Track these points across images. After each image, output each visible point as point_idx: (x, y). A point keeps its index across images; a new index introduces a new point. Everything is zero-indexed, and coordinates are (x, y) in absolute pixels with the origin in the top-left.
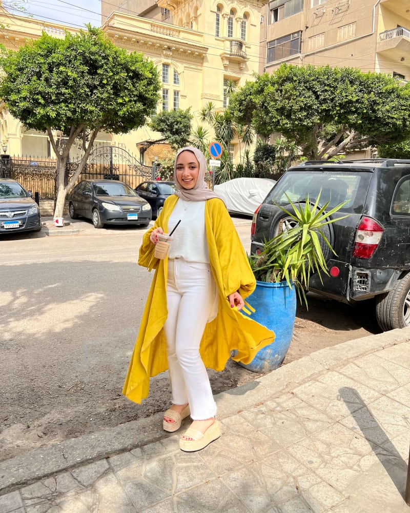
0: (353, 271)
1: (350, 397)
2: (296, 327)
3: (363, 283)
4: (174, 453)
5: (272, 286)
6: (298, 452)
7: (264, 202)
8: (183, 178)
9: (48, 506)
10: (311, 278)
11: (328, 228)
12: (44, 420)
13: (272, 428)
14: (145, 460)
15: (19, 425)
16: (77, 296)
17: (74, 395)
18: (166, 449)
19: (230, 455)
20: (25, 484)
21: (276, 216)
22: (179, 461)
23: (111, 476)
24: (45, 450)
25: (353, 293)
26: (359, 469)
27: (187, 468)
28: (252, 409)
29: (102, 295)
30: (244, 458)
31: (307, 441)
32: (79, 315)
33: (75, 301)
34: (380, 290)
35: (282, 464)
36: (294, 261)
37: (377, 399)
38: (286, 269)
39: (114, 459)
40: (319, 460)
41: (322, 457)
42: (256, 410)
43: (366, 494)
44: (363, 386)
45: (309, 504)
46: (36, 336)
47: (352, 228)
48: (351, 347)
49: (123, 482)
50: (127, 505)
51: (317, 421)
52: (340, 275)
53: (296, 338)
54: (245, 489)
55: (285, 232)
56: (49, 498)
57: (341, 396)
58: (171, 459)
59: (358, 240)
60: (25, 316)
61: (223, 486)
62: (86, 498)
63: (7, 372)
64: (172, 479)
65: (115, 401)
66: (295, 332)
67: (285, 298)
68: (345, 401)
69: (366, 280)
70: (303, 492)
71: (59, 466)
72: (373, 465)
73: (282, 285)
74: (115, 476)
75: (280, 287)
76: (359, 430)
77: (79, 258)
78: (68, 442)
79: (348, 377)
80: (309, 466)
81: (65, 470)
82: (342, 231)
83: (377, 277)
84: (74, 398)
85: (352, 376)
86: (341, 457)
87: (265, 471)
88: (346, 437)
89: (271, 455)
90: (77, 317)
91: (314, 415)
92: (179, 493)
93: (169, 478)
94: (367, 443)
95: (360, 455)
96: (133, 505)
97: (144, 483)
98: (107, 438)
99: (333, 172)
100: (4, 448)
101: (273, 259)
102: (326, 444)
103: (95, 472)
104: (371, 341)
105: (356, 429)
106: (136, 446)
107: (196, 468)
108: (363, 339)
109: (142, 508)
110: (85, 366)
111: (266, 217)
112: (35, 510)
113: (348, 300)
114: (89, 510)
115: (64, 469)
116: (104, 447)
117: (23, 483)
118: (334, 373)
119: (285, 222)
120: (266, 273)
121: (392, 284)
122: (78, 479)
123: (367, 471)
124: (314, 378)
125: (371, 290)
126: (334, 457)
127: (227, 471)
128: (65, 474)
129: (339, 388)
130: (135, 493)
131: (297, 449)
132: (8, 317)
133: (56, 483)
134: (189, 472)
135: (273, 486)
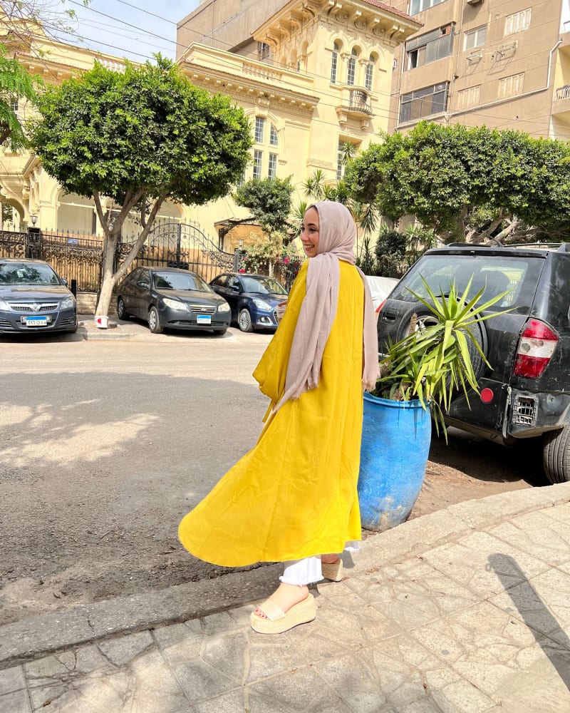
0: (513, 395)
1: (505, 567)
2: (428, 473)
3: (527, 413)
4: (247, 628)
5: (398, 405)
6: (428, 637)
7: (390, 296)
9: (61, 689)
10: (454, 402)
11: (479, 333)
12: (65, 575)
13: (390, 603)
14: (205, 635)
15: (29, 579)
16: (121, 416)
17: (109, 545)
18: (236, 622)
19: (329, 635)
20: (31, 657)
21: (405, 315)
22: (254, 639)
23: (155, 654)
24: (63, 614)
25: (512, 426)
26: (516, 666)
27: (265, 650)
28: (362, 577)
29: (156, 417)
30: (349, 641)
31: (441, 624)
32: (122, 440)
33: (118, 423)
34: (550, 424)
35: (404, 652)
36: (431, 371)
37: (543, 573)
38: (418, 382)
39: (160, 631)
40: (458, 650)
41: (462, 646)
42: (368, 578)
43: (527, 700)
44: (524, 554)
45: (442, 709)
46: (60, 465)
47: (515, 334)
48: (508, 501)
49: (171, 664)
50: (176, 695)
51: (455, 597)
52: (495, 400)
53: (427, 488)
54: (349, 683)
55: (421, 335)
56: (64, 679)
57: (491, 565)
58: (242, 636)
59: (521, 351)
60: (47, 438)
61: (317, 677)
62: (118, 682)
63: (17, 510)
64: (243, 664)
65: (167, 555)
66: (425, 480)
67: (416, 424)
68: (496, 572)
69: (530, 408)
70: (433, 693)
71: (82, 636)
72: (537, 661)
73: (413, 406)
74: (162, 655)
75: (409, 408)
76: (517, 612)
77: (129, 370)
78: (97, 605)
79: (500, 540)
80: (443, 657)
81: (90, 642)
82: (499, 338)
83: (547, 406)
84: (109, 549)
85: (507, 539)
86: (490, 648)
87: (379, 660)
88: (498, 621)
89: (388, 640)
90: (119, 443)
91: (451, 590)
92: (252, 683)
93: (238, 661)
94: (528, 630)
95: (518, 647)
96: (184, 696)
97: (202, 667)
98: (153, 603)
99: (489, 257)
100: (4, 608)
101: (400, 367)
102: (469, 629)
103: (133, 647)
104: (536, 495)
105: (512, 610)
106: (194, 616)
107: (280, 651)
108: (522, 493)
109: (197, 700)
110: (126, 507)
111: (391, 317)
112: (43, 694)
113: (505, 436)
114: (121, 698)
115: (88, 641)
116: (148, 614)
117: (29, 657)
118: (482, 533)
119: (418, 323)
120: (389, 388)
121: (567, 417)
122: (108, 655)
123: (528, 668)
124: (452, 539)
125: (538, 423)
126: (480, 647)
127: (323, 658)
128: (90, 648)
129: (489, 554)
130: (189, 680)
131: (427, 633)
132: (22, 439)
133: (76, 659)
134: (269, 655)
135: (389, 681)
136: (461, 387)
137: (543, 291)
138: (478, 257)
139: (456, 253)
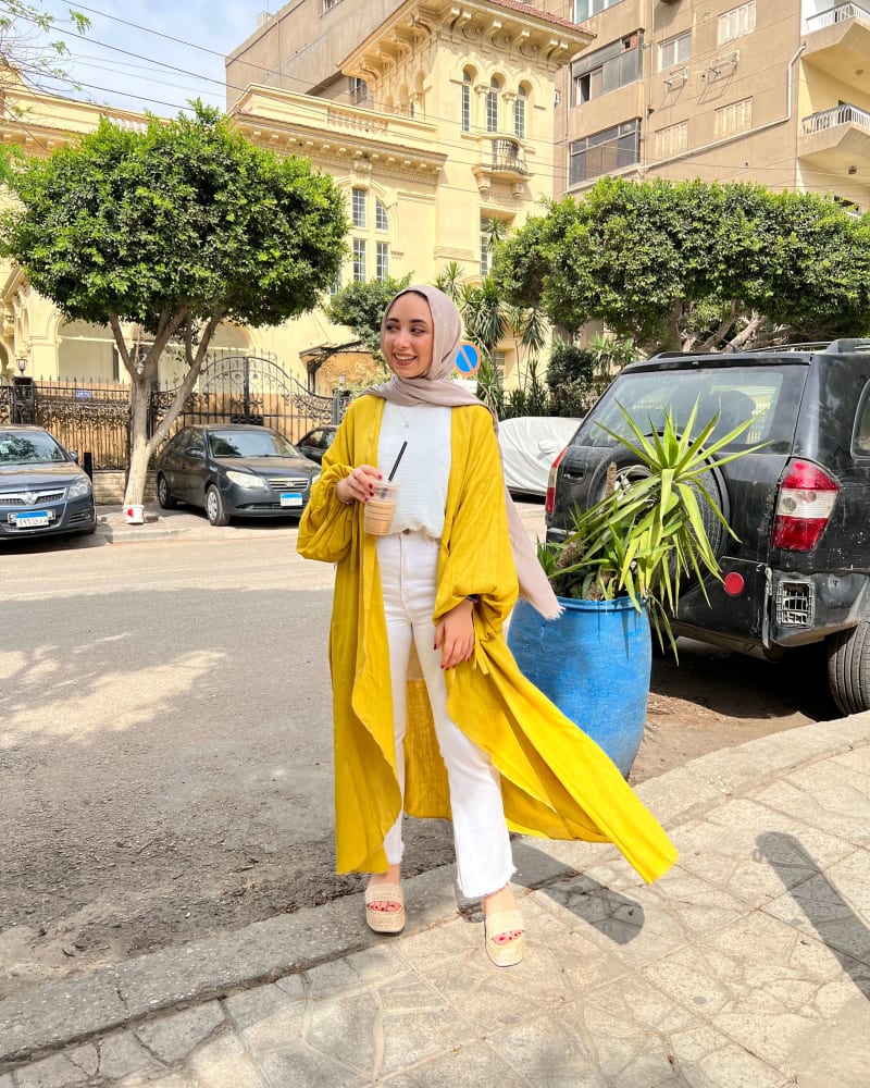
0: (775, 580)
1: (782, 853)
2: (652, 712)
3: (799, 607)
4: (377, 984)
5: (596, 608)
6: (670, 977)
7: (573, 442)
8: (395, 351)
10: (684, 598)
11: (715, 487)
12: (80, 918)
13: (605, 924)
14: (309, 1001)
15: (23, 928)
16: (166, 657)
17: (151, 864)
18: (359, 975)
19: (510, 986)
20: (26, 1058)
21: (598, 468)
22: (390, 1002)
23: (229, 1040)
24: (77, 982)
25: (777, 629)
26: (815, 1014)
27: (409, 1020)
28: (559, 885)
29: (221, 655)
30: (543, 993)
31: (690, 953)
32: (169, 695)
33: (161, 669)
34: (836, 622)
35: (633, 1006)
36: (644, 551)
37: (844, 858)
38: (625, 570)
39: (237, 1000)
40: (720, 995)
41: (726, 988)
42: (567, 887)
43: (837, 1071)
44: (811, 830)
46: (71, 740)
47: (769, 484)
48: (777, 745)
49: (254, 1055)
51: (709, 908)
52: (747, 589)
53: (651, 735)
54: (548, 1065)
55: (626, 495)
57: (762, 852)
58: (370, 998)
59: (783, 511)
60: (48, 700)
61: (494, 1058)
64: (374, 1045)
65: (245, 873)
66: (648, 724)
67: (626, 635)
68: (771, 863)
69: (804, 599)
70: (684, 1069)
71: (108, 1017)
72: (848, 1003)
73: (619, 607)
74: (240, 1040)
75: (614, 611)
76: (810, 926)
77: (176, 584)
78: (132, 963)
79: (773, 810)
80: (697, 1008)
81: (122, 1026)
82: (746, 493)
83: (829, 594)
84: (152, 869)
85: (784, 808)
86: (771, 987)
87: (593, 1021)
88: (779, 942)
89: (606, 987)
90: (165, 699)
91: (701, 896)
92: (390, 1076)
93: (365, 1042)
94: (830, 953)
95: (815, 982)
97: (307, 1054)
98: (223, 953)
99: (721, 370)
101: (597, 548)
103: (192, 1029)
104: (822, 734)
105: (801, 923)
106: (290, 971)
107: (432, 1017)
108: (800, 733)
110: (178, 800)
111: (577, 472)
113: (767, 645)
115: (119, 1025)
116: (215, 972)
117: (22, 1058)
118: (743, 802)
119: (619, 479)
120: (581, 582)
121: (862, 608)
122: (151, 1046)
123: (834, 1017)
124: (697, 814)
125: (818, 622)
126: (755, 988)
127: (501, 1024)
128: (121, 1036)
129: (757, 834)
130: (284, 1078)
131: (667, 970)
132: (12, 703)
133: (99, 1057)
134: (414, 1027)
135: (613, 1055)
136: (693, 573)
137: (809, 416)
138: (704, 370)
139: (670, 368)
